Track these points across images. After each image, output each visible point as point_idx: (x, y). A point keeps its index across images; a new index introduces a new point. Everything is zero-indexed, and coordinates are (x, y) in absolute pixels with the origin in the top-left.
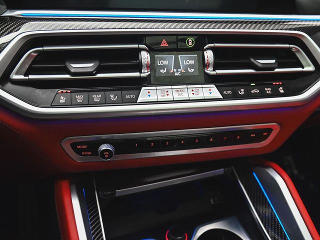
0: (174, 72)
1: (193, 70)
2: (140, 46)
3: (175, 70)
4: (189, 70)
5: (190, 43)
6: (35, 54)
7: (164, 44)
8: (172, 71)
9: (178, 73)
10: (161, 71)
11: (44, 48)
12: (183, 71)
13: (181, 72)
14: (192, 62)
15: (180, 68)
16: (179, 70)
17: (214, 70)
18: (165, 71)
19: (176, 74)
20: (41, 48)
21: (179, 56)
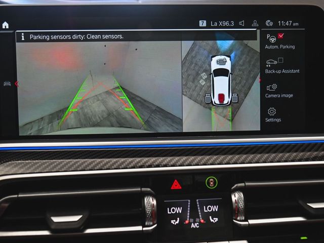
0: (190, 224)
1: (216, 219)
2: (143, 189)
3: (192, 220)
4: (211, 219)
5: (212, 183)
6: (7, 205)
7: (176, 186)
8: (187, 222)
9: (196, 224)
10: (172, 222)
11: (19, 196)
12: (202, 221)
13: (200, 222)
14: (215, 208)
15: (199, 218)
16: (197, 220)
17: (246, 220)
18: (177, 222)
19: (193, 226)
20: (16, 196)
21: (197, 200)
